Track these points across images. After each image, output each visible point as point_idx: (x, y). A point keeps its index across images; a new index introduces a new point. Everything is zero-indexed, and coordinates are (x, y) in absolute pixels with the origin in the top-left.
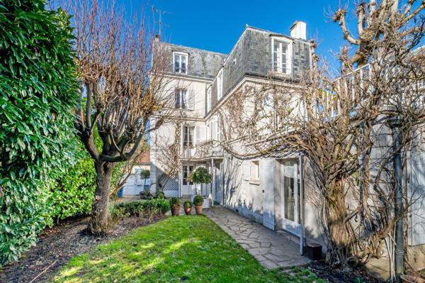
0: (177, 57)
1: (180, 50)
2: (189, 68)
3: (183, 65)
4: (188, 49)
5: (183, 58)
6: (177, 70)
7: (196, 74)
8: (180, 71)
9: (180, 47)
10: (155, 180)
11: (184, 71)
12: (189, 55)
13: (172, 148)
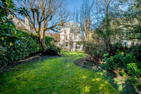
3: (66, 25)
8: (65, 27)
13: (64, 40)
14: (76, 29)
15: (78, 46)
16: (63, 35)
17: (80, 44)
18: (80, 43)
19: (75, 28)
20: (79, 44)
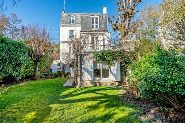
0: (70, 18)
1: (72, 15)
2: (75, 21)
3: (73, 20)
4: (75, 14)
5: (73, 17)
6: (70, 23)
7: (78, 23)
8: (72, 23)
9: (72, 13)
10: (62, 67)
11: (73, 23)
12: (75, 16)
13: (68, 54)
14: (97, 23)
15: (100, 66)
16: (67, 42)
17: (109, 61)
18: (107, 58)
19: (93, 19)
20: (104, 60)
